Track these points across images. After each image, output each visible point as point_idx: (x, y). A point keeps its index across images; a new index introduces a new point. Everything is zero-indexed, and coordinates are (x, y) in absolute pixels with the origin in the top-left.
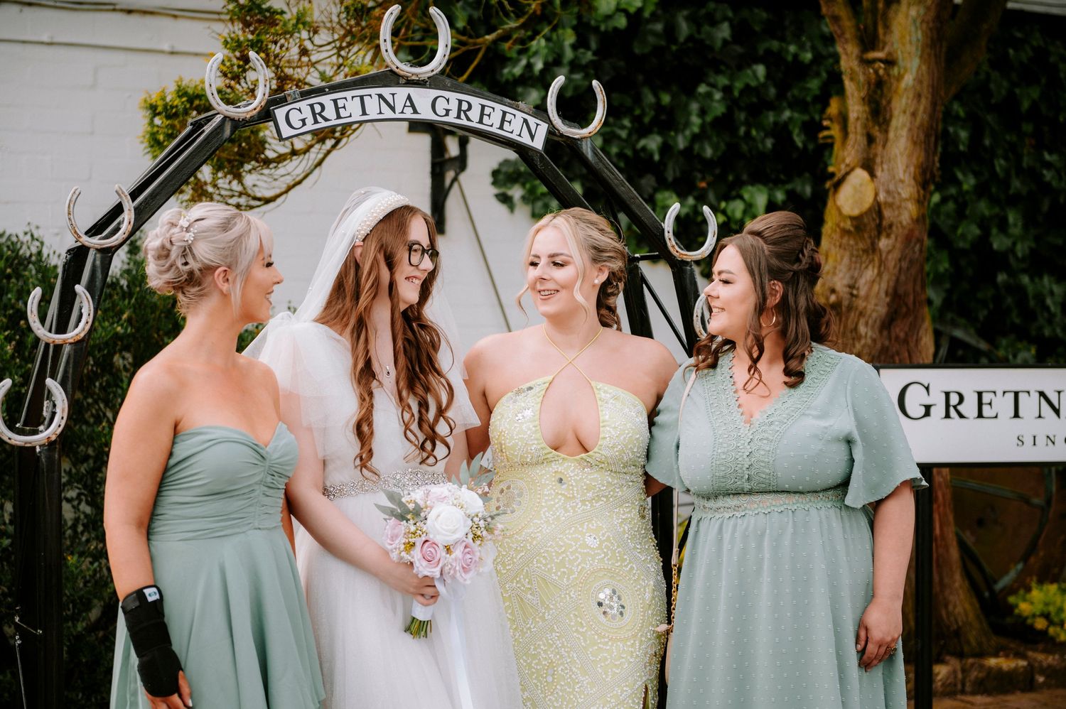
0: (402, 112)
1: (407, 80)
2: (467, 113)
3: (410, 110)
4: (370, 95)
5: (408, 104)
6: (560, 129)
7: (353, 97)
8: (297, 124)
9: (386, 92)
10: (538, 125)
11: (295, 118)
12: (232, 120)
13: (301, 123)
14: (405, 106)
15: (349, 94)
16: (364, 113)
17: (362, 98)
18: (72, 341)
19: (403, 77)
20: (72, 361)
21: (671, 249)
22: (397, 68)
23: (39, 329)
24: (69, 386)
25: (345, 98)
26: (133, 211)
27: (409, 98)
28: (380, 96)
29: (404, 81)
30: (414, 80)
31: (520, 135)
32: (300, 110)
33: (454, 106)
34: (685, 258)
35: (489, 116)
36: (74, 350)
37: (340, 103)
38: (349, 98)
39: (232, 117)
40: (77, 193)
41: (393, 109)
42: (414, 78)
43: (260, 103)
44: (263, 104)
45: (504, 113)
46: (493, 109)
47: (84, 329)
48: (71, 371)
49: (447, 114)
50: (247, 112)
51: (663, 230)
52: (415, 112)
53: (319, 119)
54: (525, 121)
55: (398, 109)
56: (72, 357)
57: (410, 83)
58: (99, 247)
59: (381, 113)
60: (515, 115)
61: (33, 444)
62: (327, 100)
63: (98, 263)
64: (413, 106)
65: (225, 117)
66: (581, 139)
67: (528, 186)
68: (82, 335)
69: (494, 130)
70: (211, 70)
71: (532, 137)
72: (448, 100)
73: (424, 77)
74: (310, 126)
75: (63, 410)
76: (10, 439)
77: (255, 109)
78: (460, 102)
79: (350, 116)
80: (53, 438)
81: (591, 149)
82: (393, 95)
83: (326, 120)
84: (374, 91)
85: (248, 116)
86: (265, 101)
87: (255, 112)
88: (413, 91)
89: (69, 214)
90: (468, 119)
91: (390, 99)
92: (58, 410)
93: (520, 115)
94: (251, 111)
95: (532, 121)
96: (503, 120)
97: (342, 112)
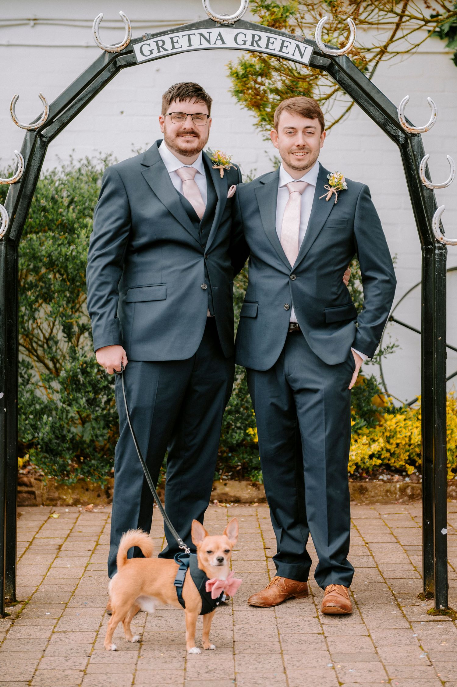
0: (215, 44)
1: (221, 24)
2: (258, 42)
3: (220, 42)
4: (194, 34)
5: (219, 38)
6: (323, 50)
7: (183, 36)
8: (146, 52)
9: (205, 31)
10: (306, 48)
11: (146, 50)
12: (110, 52)
13: (149, 53)
14: (217, 40)
15: (180, 34)
16: (190, 45)
17: (189, 36)
18: (12, 182)
19: (218, 22)
20: (12, 195)
21: (403, 126)
22: (214, 17)
24: (11, 208)
25: (178, 37)
26: (48, 108)
27: (220, 34)
28: (201, 34)
29: (219, 25)
30: (225, 24)
31: (293, 55)
32: (149, 45)
33: (249, 38)
34: (413, 132)
35: (273, 43)
36: (14, 188)
37: (175, 40)
38: (181, 37)
40: (16, 98)
41: (209, 42)
42: (225, 22)
43: (126, 42)
44: (128, 42)
45: (283, 42)
46: (276, 39)
47: (18, 175)
49: (244, 44)
50: (118, 48)
51: (397, 113)
52: (223, 43)
53: (161, 49)
54: (298, 46)
55: (212, 42)
56: (12, 193)
57: (223, 25)
58: (29, 128)
60: (290, 43)
62: (166, 38)
63: (28, 138)
64: (222, 39)
65: (106, 51)
66: (338, 56)
68: (18, 179)
69: (276, 52)
70: (96, 23)
72: (245, 35)
73: (232, 21)
74: (155, 54)
75: (6, 222)
77: (123, 45)
78: (254, 36)
79: (181, 47)
80: (1, 237)
81: (345, 62)
83: (166, 50)
84: (196, 32)
85: (119, 50)
86: (129, 40)
87: (122, 48)
88: (223, 31)
89: (11, 110)
90: (259, 46)
91: (207, 36)
92: (4, 222)
93: (294, 42)
94: (121, 47)
95: (302, 46)
96: (282, 46)
97: (176, 45)
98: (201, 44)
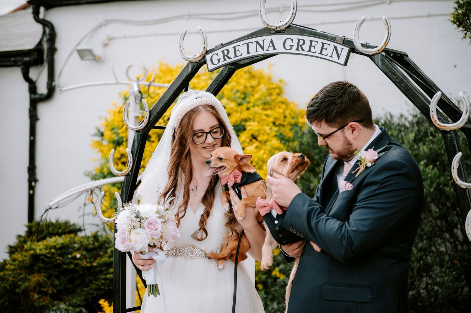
0: (268, 50)
2: (302, 46)
3: (272, 48)
4: (252, 42)
5: (271, 45)
6: (360, 50)
8: (215, 62)
9: (259, 39)
10: (342, 49)
11: (215, 59)
12: (192, 63)
13: (217, 61)
14: (269, 46)
15: (241, 43)
16: (248, 53)
17: (248, 44)
18: (124, 174)
19: (272, 29)
21: (435, 123)
22: (268, 25)
25: (240, 45)
26: (148, 112)
27: (272, 41)
28: (257, 42)
29: (274, 32)
30: (278, 31)
31: (331, 57)
32: (217, 54)
33: (295, 43)
34: (445, 129)
35: (314, 46)
36: (126, 179)
37: (237, 49)
38: (241, 45)
40: (128, 104)
41: (263, 48)
42: (278, 29)
44: (203, 54)
45: (323, 44)
46: (317, 42)
47: (129, 169)
49: (291, 49)
50: (197, 58)
52: (274, 49)
53: (226, 58)
54: (335, 47)
55: (266, 48)
57: (276, 32)
58: (136, 130)
60: (329, 45)
62: (230, 48)
63: (136, 137)
64: (273, 46)
65: (189, 62)
66: (374, 55)
68: (128, 172)
69: (316, 55)
71: (339, 57)
72: (292, 40)
73: (283, 28)
74: (222, 63)
76: (102, 219)
78: (299, 40)
79: (241, 55)
81: (380, 60)
82: (263, 40)
83: (230, 58)
84: (254, 40)
85: (197, 60)
86: (204, 52)
88: (274, 37)
90: (303, 50)
91: (262, 43)
93: (332, 44)
94: (199, 57)
95: (339, 47)
96: (322, 48)
97: (238, 53)
98: (257, 51)
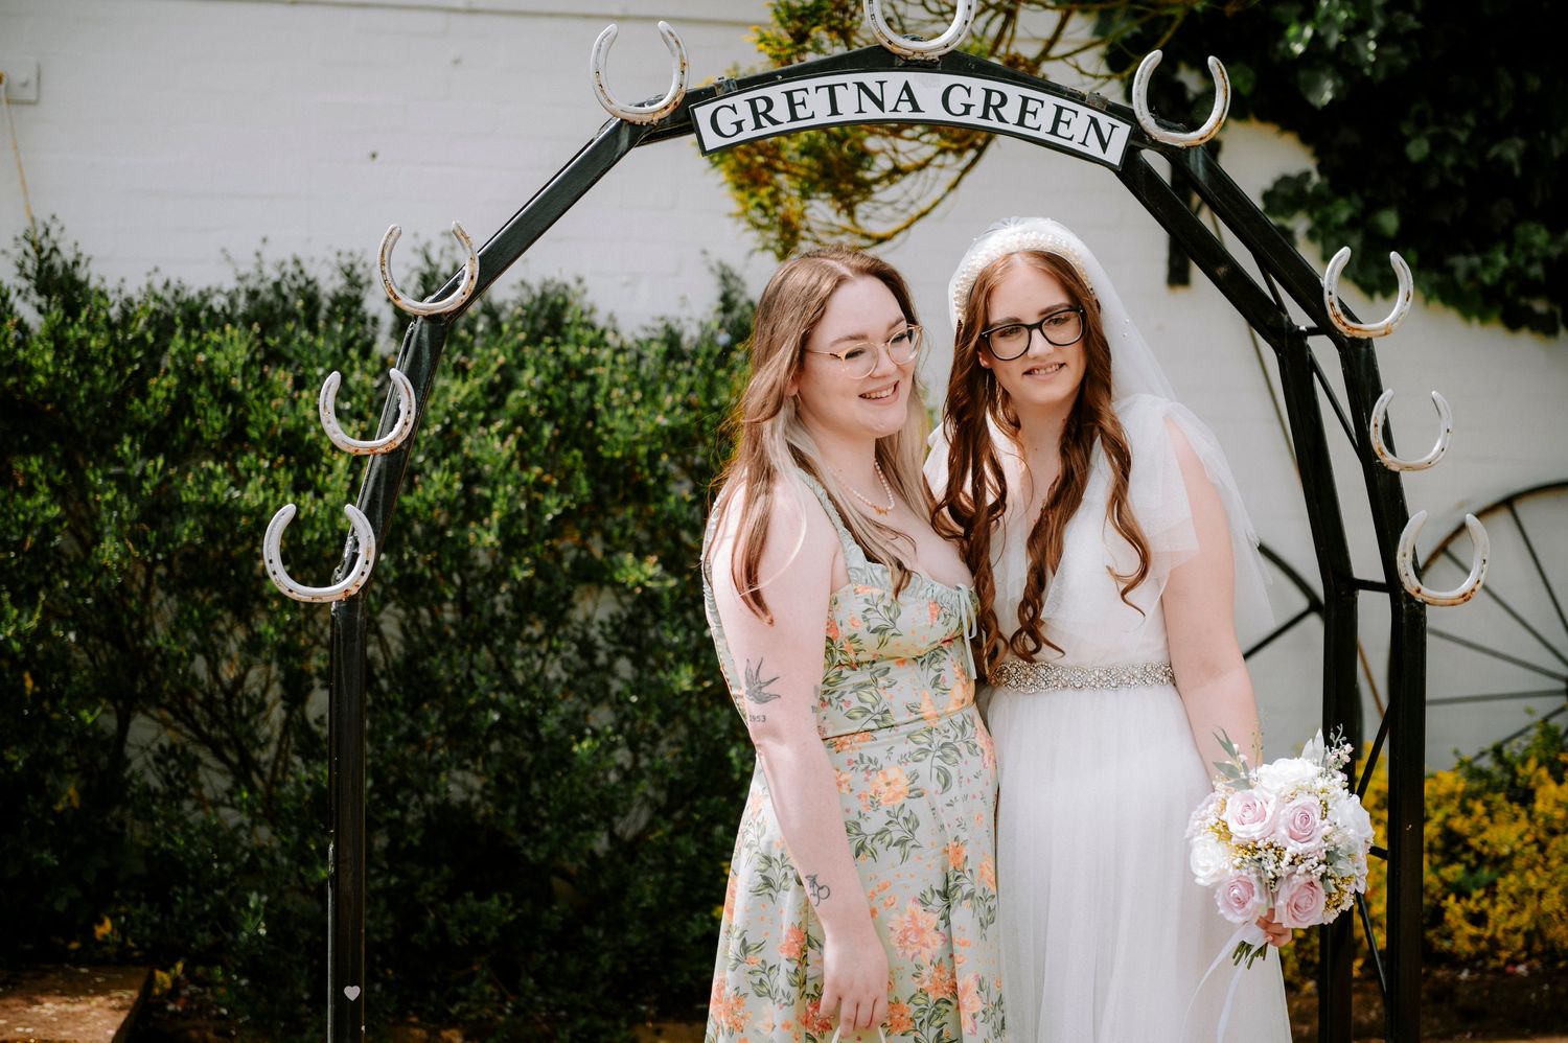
0: (895, 110)
1: (907, 60)
2: (999, 109)
3: (908, 106)
4: (845, 85)
5: (905, 96)
6: (1152, 132)
7: (817, 88)
8: (727, 127)
9: (870, 79)
10: (1113, 127)
11: (726, 120)
12: (632, 125)
13: (735, 128)
14: (899, 100)
15: (811, 83)
16: (835, 112)
17: (831, 88)
18: (383, 450)
19: (899, 56)
20: (383, 480)
21: (1334, 322)
22: (890, 42)
23: (335, 432)
24: (379, 515)
25: (806, 90)
26: (477, 261)
27: (907, 87)
28: (861, 86)
29: (901, 63)
30: (916, 61)
31: (1084, 143)
32: (733, 108)
33: (978, 100)
34: (1357, 334)
35: (1035, 113)
36: (388, 463)
37: (797, 97)
38: (812, 90)
39: (631, 120)
40: (395, 233)
41: (880, 105)
42: (917, 57)
43: (675, 98)
44: (678, 100)
45: (1060, 109)
46: (1042, 102)
47: (401, 433)
48: (382, 494)
49: (967, 112)
50: (654, 113)
52: (916, 108)
53: (764, 121)
54: (1094, 121)
55: (889, 104)
56: (384, 474)
57: (910, 65)
58: (426, 313)
59: (861, 111)
60: (1076, 113)
61: (325, 600)
62: (776, 93)
63: (424, 336)
64: (912, 99)
65: (622, 120)
66: (1188, 149)
67: (1317, 215)
68: (399, 442)
69: (1042, 135)
70: (599, 50)
72: (969, 91)
73: (934, 55)
74: (749, 132)
75: (368, 552)
76: (290, 591)
77: (666, 108)
78: (989, 93)
79: (813, 116)
80: (354, 591)
83: (774, 122)
84: (851, 79)
85: (656, 119)
86: (682, 96)
87: (665, 113)
88: (913, 78)
89: (384, 266)
90: (1001, 119)
91: (876, 89)
92: (361, 551)
93: (1084, 112)
94: (660, 110)
95: (1105, 121)
96: (1057, 120)
97: (801, 112)
